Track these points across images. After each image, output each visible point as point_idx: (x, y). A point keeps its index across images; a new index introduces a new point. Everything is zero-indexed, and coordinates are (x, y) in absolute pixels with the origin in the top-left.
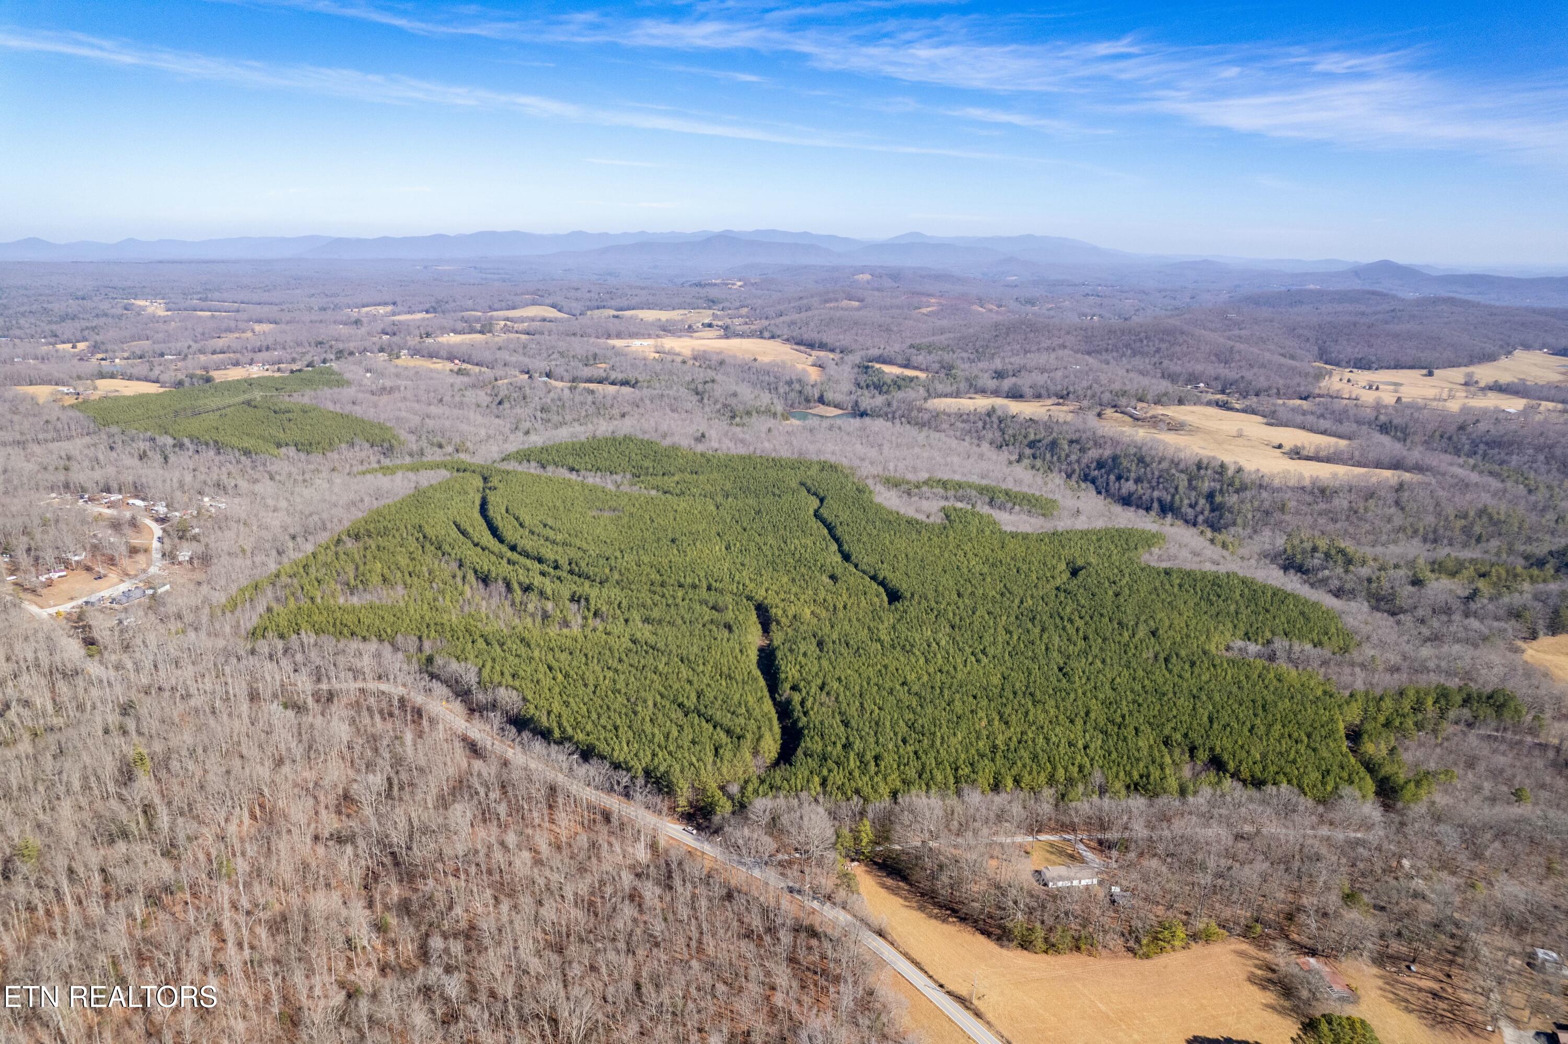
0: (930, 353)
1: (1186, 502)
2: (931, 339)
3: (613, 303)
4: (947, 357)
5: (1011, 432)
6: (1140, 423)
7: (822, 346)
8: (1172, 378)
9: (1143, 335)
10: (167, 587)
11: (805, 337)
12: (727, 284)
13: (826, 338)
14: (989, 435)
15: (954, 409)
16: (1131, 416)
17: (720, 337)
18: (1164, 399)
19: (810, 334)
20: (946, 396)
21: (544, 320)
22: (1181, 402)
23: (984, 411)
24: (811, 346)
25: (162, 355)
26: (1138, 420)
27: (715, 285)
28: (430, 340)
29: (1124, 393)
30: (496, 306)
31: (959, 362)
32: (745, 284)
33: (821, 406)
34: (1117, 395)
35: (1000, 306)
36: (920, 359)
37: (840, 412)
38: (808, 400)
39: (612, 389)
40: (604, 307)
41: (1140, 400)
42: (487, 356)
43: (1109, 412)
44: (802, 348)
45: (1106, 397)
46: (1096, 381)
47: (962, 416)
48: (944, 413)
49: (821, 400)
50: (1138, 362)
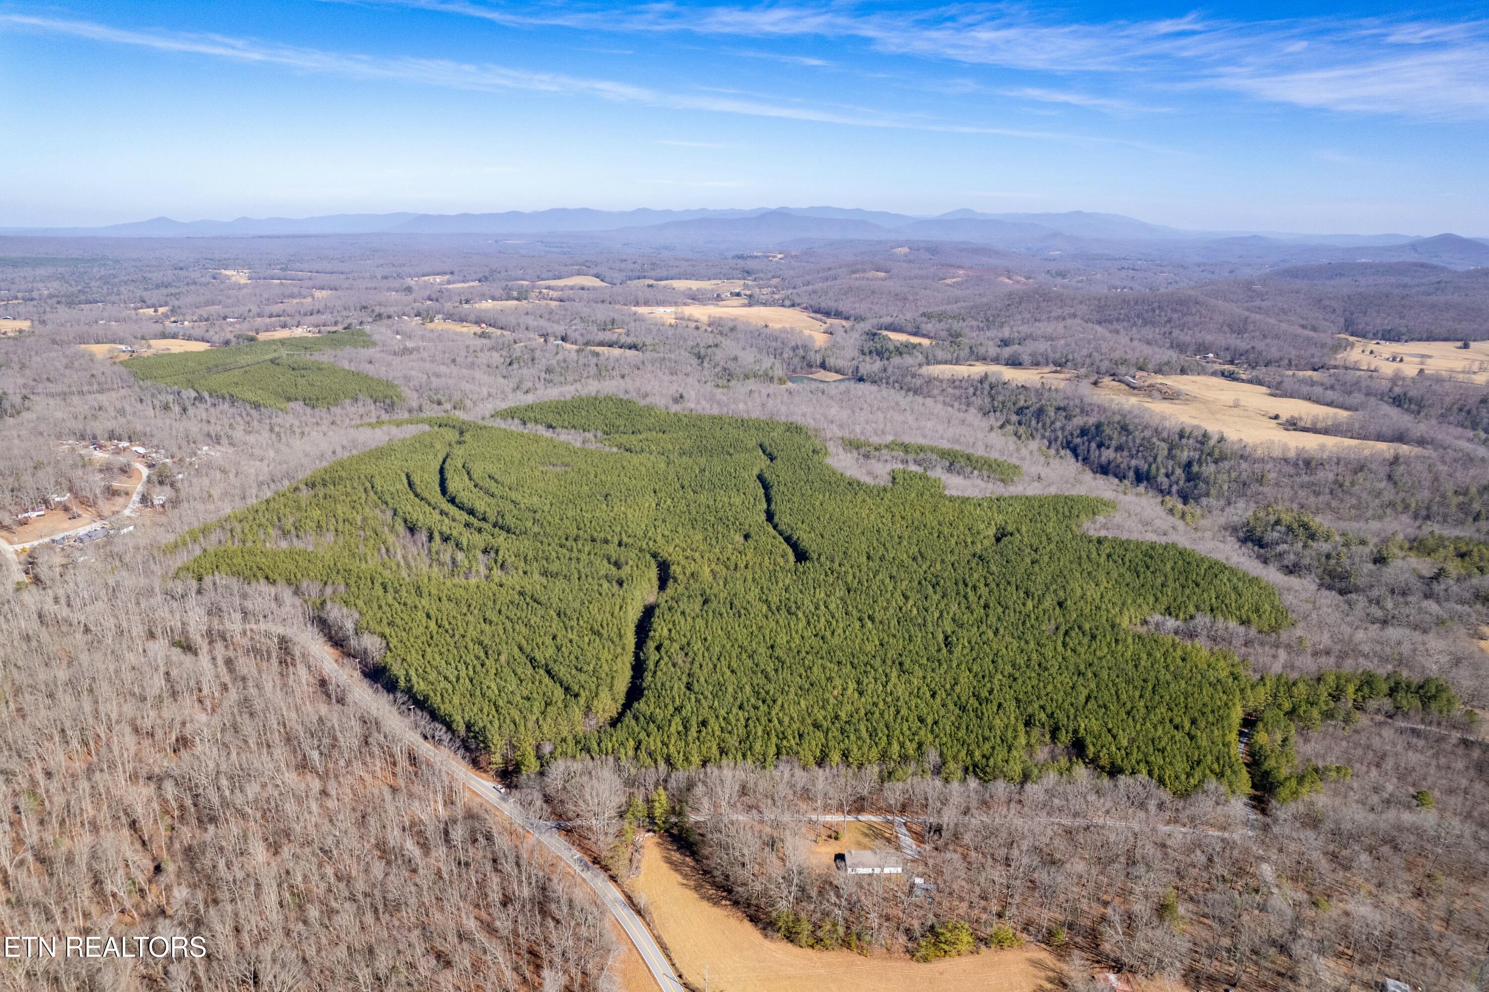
0: (940, 321)
1: (1163, 471)
2: (942, 308)
3: (653, 274)
4: (956, 326)
5: (1001, 398)
6: (1136, 391)
7: (838, 314)
8: (1181, 348)
9: (1156, 305)
10: (131, 528)
11: (823, 305)
12: (768, 257)
13: (845, 306)
14: (978, 401)
15: (948, 375)
16: (1128, 385)
17: (744, 306)
18: (1165, 368)
19: (827, 303)
20: (946, 363)
21: (583, 289)
22: (1183, 371)
23: (977, 377)
24: (827, 314)
25: (225, 318)
26: (1134, 388)
27: (756, 257)
28: (466, 306)
29: (1124, 362)
30: (543, 276)
31: (967, 331)
32: (786, 257)
33: (822, 371)
34: (1116, 364)
35: (1028, 278)
36: (929, 327)
37: (841, 377)
38: (810, 366)
39: (616, 352)
40: (644, 277)
41: (1141, 369)
42: (512, 320)
43: (1107, 380)
44: (819, 316)
45: (1105, 365)
46: (1097, 349)
47: (953, 382)
48: (936, 379)
49: (823, 366)
50: (1149, 332)
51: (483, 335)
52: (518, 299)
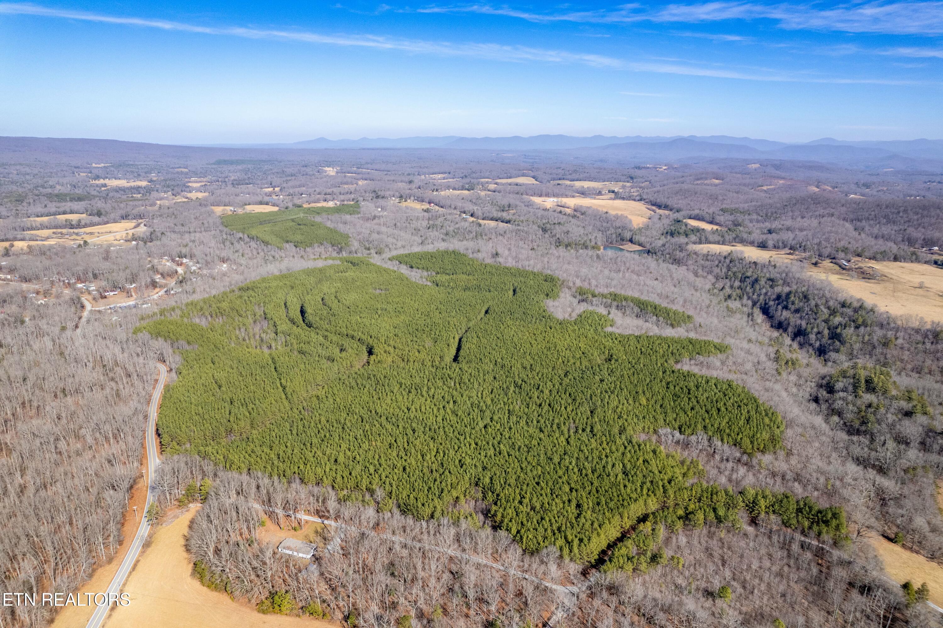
0: (732, 214)
3: (569, 177)
4: (740, 218)
5: (735, 269)
6: (844, 272)
7: (666, 207)
8: (911, 242)
10: (148, 305)
11: (658, 200)
12: (656, 168)
13: (670, 203)
14: (716, 270)
15: (705, 252)
16: (840, 266)
17: (611, 199)
18: (878, 256)
19: (661, 199)
20: (714, 243)
21: (517, 185)
22: (896, 259)
23: (725, 254)
24: (659, 207)
25: (301, 194)
26: (844, 269)
27: (648, 168)
28: (436, 193)
29: (845, 250)
30: (501, 176)
31: (747, 222)
32: (669, 168)
33: (630, 244)
34: (837, 251)
35: (834, 188)
36: (721, 218)
37: (641, 248)
38: (622, 240)
40: (564, 179)
41: (859, 255)
42: (448, 202)
43: (827, 263)
44: (654, 208)
45: (826, 252)
46: (827, 240)
47: (707, 257)
48: (695, 253)
49: (631, 241)
50: (887, 230)
51: (427, 211)
52: (468, 190)
